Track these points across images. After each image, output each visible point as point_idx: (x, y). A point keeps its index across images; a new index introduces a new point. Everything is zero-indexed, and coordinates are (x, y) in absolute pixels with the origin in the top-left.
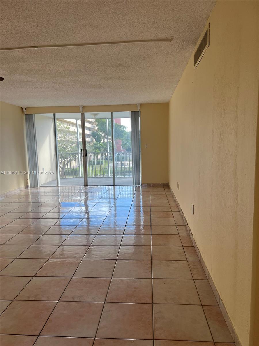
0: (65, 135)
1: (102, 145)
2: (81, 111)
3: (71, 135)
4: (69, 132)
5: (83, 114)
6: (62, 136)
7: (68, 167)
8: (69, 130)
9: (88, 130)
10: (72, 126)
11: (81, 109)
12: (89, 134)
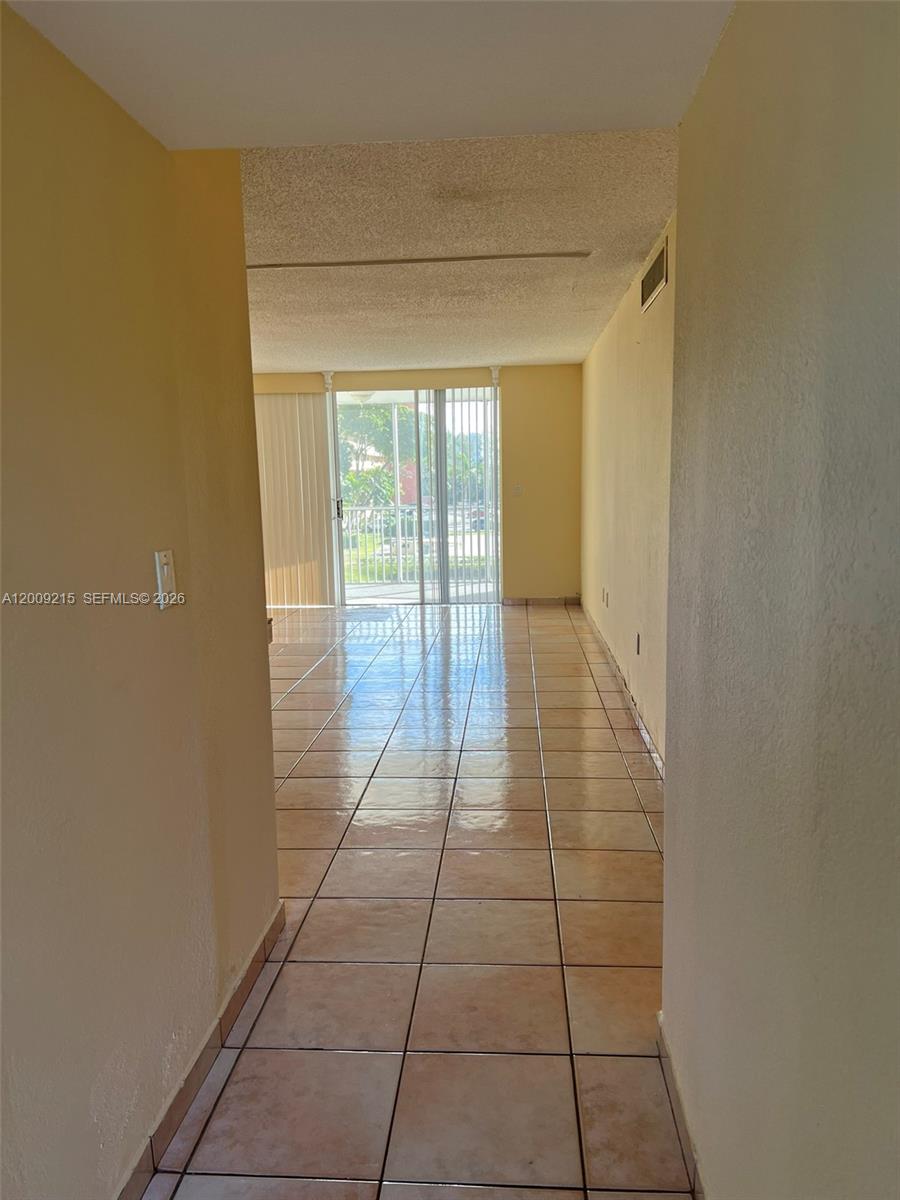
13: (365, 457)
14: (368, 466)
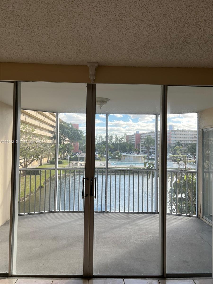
0: (30, 137)
1: (63, 146)
2: (92, 78)
3: (36, 137)
4: (34, 134)
5: (91, 89)
6: (27, 137)
7: (30, 167)
8: (34, 132)
9: (50, 133)
10: (37, 129)
11: (92, 71)
12: (51, 136)
13: (66, 140)
14: (66, 143)
